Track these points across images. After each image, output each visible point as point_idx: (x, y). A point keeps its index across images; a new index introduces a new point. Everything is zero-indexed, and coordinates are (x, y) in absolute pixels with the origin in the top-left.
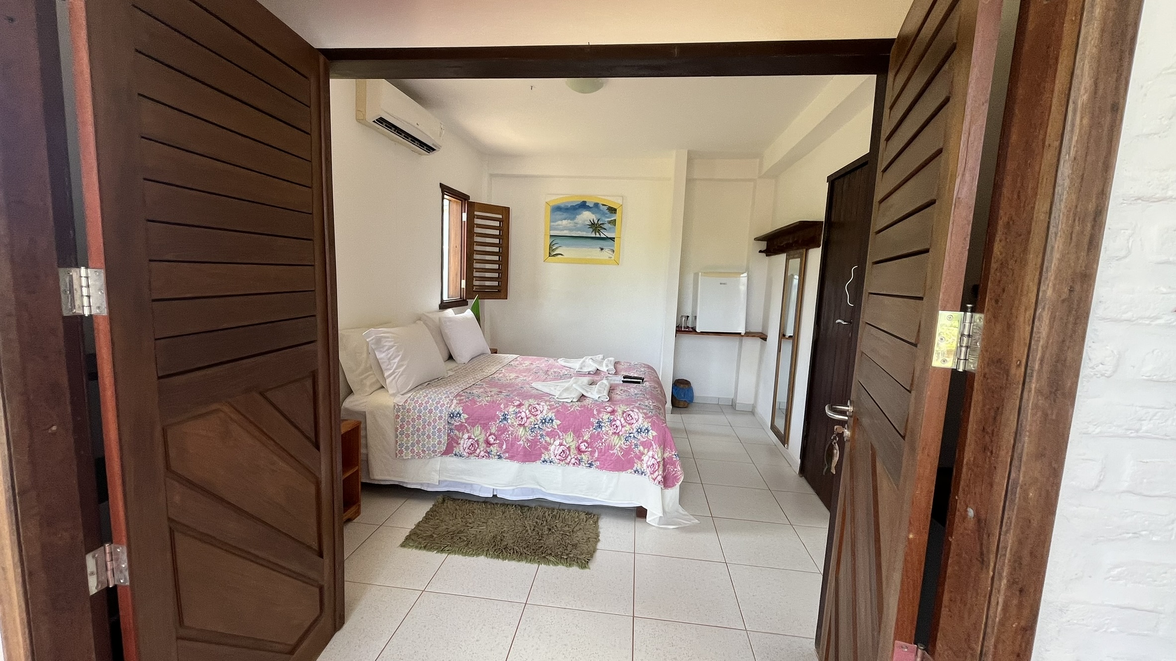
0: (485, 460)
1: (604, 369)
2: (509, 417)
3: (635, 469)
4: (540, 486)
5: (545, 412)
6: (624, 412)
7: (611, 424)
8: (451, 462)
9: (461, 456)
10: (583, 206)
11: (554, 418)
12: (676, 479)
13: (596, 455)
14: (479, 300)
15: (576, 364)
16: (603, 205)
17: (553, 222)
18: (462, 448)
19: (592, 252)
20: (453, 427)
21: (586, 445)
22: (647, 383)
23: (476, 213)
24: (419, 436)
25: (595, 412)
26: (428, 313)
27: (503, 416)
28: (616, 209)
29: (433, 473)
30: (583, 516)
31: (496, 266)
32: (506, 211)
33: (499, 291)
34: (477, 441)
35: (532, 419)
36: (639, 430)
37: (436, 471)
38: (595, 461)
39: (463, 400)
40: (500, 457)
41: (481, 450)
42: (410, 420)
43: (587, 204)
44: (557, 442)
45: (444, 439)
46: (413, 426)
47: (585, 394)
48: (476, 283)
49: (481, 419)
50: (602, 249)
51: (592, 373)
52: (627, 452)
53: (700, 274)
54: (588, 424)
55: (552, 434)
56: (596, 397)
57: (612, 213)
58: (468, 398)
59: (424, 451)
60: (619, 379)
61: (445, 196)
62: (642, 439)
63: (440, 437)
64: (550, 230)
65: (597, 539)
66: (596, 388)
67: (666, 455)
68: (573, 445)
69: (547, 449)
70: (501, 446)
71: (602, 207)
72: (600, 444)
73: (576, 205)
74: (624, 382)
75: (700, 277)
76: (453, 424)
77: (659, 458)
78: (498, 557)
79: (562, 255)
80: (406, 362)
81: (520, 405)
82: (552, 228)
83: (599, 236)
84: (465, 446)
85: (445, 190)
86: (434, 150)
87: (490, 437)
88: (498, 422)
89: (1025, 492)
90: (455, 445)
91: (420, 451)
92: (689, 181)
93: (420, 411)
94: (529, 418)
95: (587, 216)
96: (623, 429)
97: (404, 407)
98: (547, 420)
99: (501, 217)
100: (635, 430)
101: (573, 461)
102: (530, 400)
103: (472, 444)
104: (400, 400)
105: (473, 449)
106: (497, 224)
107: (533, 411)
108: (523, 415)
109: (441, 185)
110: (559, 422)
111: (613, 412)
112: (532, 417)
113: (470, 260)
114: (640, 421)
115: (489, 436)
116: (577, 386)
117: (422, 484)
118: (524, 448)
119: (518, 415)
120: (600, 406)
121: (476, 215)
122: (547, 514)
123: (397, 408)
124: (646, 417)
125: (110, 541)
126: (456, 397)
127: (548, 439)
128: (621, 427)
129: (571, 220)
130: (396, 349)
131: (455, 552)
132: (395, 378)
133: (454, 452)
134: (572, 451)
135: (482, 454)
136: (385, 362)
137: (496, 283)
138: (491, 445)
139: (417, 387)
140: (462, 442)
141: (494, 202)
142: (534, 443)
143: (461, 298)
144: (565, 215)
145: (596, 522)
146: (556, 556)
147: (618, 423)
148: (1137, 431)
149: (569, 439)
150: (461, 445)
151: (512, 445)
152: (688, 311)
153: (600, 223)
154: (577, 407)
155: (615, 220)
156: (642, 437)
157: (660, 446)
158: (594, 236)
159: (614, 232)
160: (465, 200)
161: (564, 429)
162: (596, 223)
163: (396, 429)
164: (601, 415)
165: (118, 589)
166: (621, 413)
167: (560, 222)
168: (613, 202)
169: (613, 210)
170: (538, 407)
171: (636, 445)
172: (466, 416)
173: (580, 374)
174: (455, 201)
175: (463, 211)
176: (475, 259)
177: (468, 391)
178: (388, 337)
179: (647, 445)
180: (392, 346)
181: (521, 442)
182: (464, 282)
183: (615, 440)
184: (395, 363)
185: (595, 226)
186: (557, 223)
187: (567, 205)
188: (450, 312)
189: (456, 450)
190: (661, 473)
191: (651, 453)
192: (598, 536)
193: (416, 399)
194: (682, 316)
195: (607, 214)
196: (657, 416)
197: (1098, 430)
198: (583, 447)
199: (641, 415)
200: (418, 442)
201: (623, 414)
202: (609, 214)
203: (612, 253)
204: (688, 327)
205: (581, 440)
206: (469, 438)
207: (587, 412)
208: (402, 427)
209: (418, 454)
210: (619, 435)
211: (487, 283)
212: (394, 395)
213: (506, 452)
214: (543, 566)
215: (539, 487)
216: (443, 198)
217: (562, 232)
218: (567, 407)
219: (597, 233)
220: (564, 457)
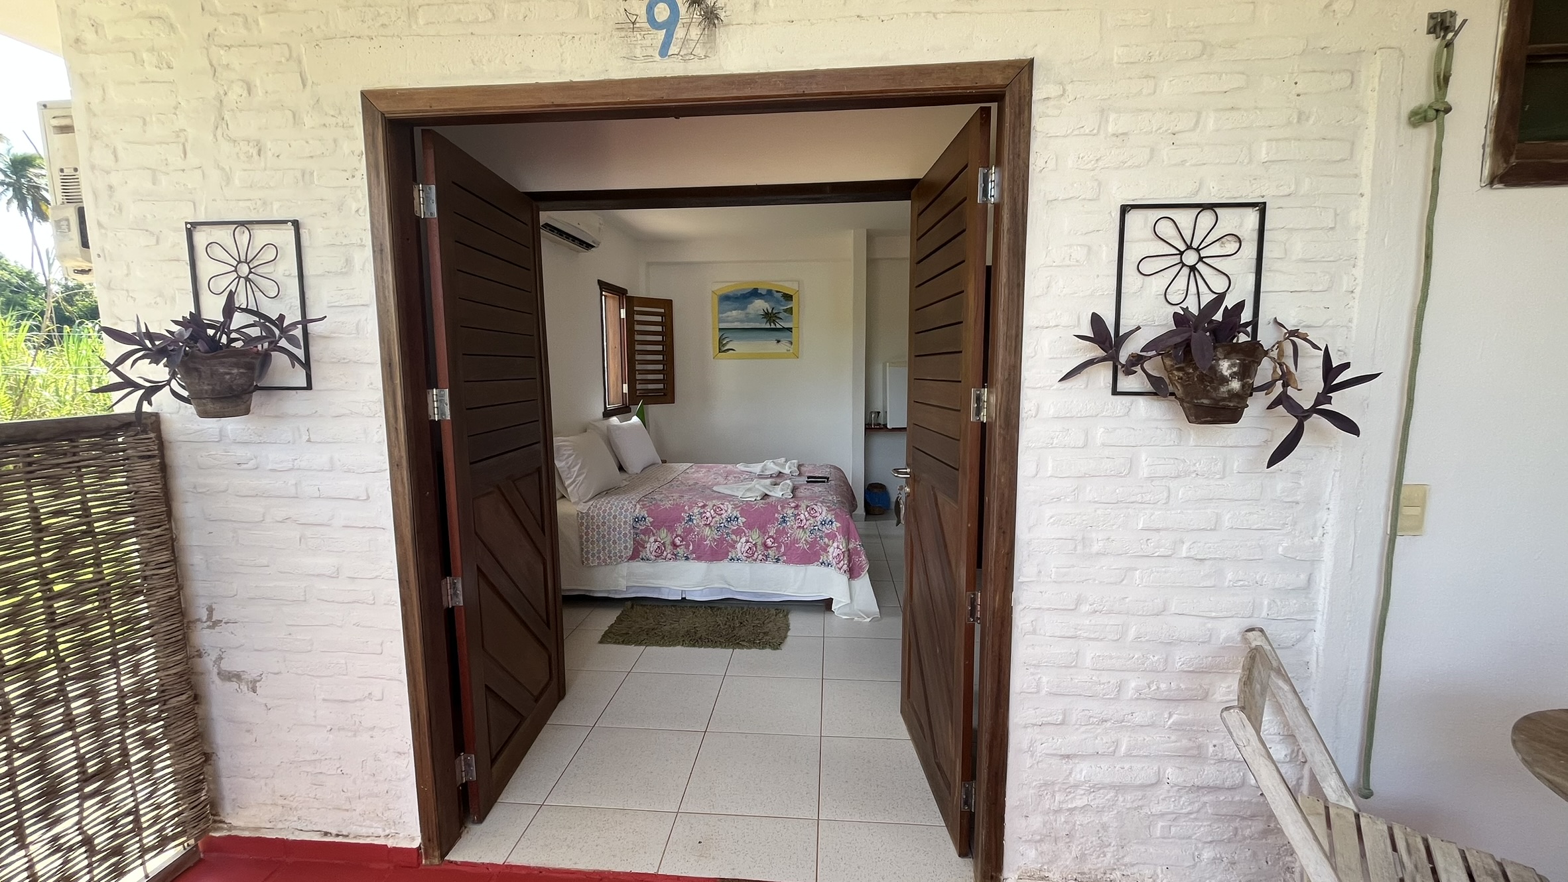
0: (672, 563)
1: (787, 471)
2: (694, 517)
3: (821, 561)
4: (729, 585)
5: (729, 511)
6: (807, 507)
7: (795, 518)
8: (638, 566)
9: (647, 560)
10: (755, 294)
11: (739, 515)
12: (861, 569)
13: (783, 550)
14: (644, 406)
15: (757, 468)
16: (777, 292)
17: (722, 313)
18: (648, 552)
19: (769, 345)
20: (638, 531)
21: (773, 541)
22: (833, 482)
23: (636, 308)
24: (604, 542)
25: (779, 508)
26: (595, 421)
27: (688, 517)
28: (792, 296)
29: (620, 579)
30: (773, 612)
31: (660, 367)
32: (668, 304)
33: (665, 395)
34: (663, 544)
35: (718, 518)
36: (823, 523)
37: (623, 577)
38: (782, 556)
39: (645, 504)
40: (687, 558)
41: (668, 553)
42: (594, 527)
43: (759, 292)
44: (744, 540)
45: (630, 544)
46: (598, 533)
47: (768, 493)
48: (639, 387)
49: (666, 520)
50: (778, 341)
51: (774, 475)
52: (813, 544)
53: (888, 364)
54: (772, 520)
55: (739, 532)
56: (779, 494)
57: (787, 300)
58: (651, 502)
59: (610, 558)
60: (804, 479)
61: (604, 293)
62: (827, 531)
63: (625, 541)
64: (719, 323)
65: (787, 628)
66: (778, 488)
67: (851, 546)
68: (759, 542)
69: (734, 547)
70: (687, 547)
71: (776, 294)
72: (786, 539)
73: (746, 294)
74: (808, 482)
75: (888, 368)
76: (638, 529)
77: (843, 548)
78: (694, 646)
79: (734, 350)
80: (585, 471)
81: (704, 506)
82: (720, 321)
83: (774, 327)
84: (651, 550)
85: (603, 286)
86: (593, 247)
87: (677, 539)
88: (683, 523)
89: (999, 480)
90: (640, 549)
91: (607, 557)
92: (871, 262)
93: (604, 517)
94: (715, 517)
95: (760, 305)
96: (808, 523)
97: (587, 514)
98: (732, 519)
99: (663, 310)
100: (819, 523)
101: (760, 557)
102: (714, 501)
103: (658, 547)
104: (583, 508)
105: (660, 552)
106: (659, 319)
107: (718, 511)
108: (708, 514)
109: (599, 282)
110: (744, 520)
111: (797, 507)
112: (717, 516)
113: (632, 362)
114: (824, 513)
115: (675, 537)
116: (761, 486)
117: (609, 591)
118: (711, 546)
119: (703, 516)
120: (784, 503)
121: (636, 311)
122: (737, 611)
123: (581, 516)
124: (829, 510)
125: (450, 575)
126: (638, 502)
127: (734, 537)
128: (805, 521)
129: (742, 310)
130: (575, 457)
131: (652, 644)
132: (576, 485)
133: (641, 557)
134: (758, 547)
135: (669, 556)
136: (565, 471)
137: (661, 386)
138: (678, 546)
139: (598, 495)
140: (648, 545)
141: (654, 295)
142: (720, 541)
143: (623, 405)
144: (736, 305)
145: (786, 616)
146: (749, 641)
147: (802, 517)
148: (1052, 444)
149: (755, 536)
150: (648, 549)
151: (699, 546)
152: (878, 406)
153: (774, 312)
154: (761, 504)
155: (792, 308)
156: (826, 529)
157: (844, 537)
158: (769, 327)
159: (792, 321)
160: (623, 294)
161: (750, 526)
162: (770, 311)
163: (581, 537)
164: (785, 511)
165: (455, 609)
166: (805, 508)
167: (729, 313)
168: (789, 287)
169: (788, 297)
170: (722, 506)
171: (821, 537)
172: (652, 520)
173: (761, 477)
174: (611, 296)
175: (621, 307)
176: (637, 360)
177: (650, 497)
178: (567, 446)
179: (832, 537)
180: (572, 455)
181: (708, 542)
182: (625, 387)
183: (800, 534)
184: (574, 471)
185: (769, 316)
186: (726, 315)
187: (736, 293)
188: (614, 420)
189: (642, 555)
190: (846, 562)
191: (835, 544)
192: (789, 626)
193: (598, 506)
194: (872, 412)
195: (781, 301)
196: (841, 509)
197: (1033, 445)
198: (769, 542)
199: (824, 509)
200: (604, 549)
201: (807, 508)
202: (784, 302)
203: (790, 346)
204: (879, 424)
205: (767, 536)
206: (656, 541)
207: (772, 508)
208: (587, 534)
209: (605, 561)
210: (804, 529)
211: (651, 386)
212: (576, 503)
213: (693, 552)
214: (737, 650)
215: (728, 587)
216: (601, 295)
217: (733, 324)
218: (751, 505)
219: (772, 324)
220: (750, 556)
